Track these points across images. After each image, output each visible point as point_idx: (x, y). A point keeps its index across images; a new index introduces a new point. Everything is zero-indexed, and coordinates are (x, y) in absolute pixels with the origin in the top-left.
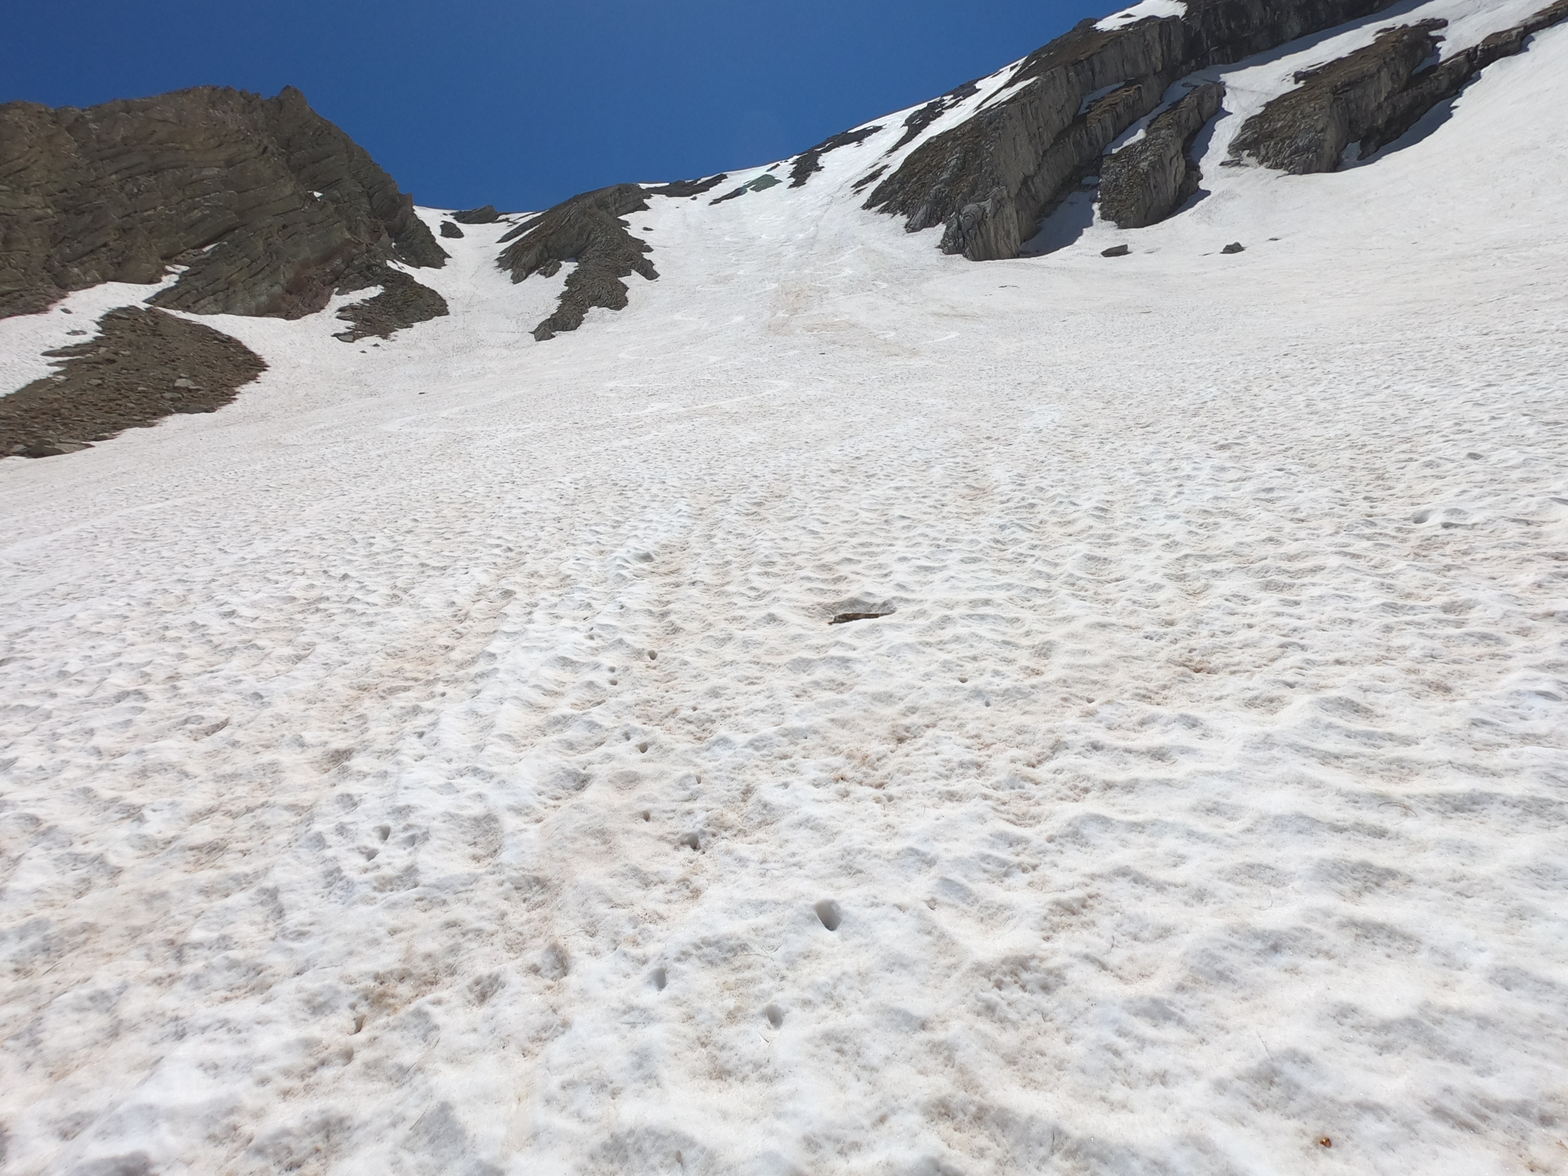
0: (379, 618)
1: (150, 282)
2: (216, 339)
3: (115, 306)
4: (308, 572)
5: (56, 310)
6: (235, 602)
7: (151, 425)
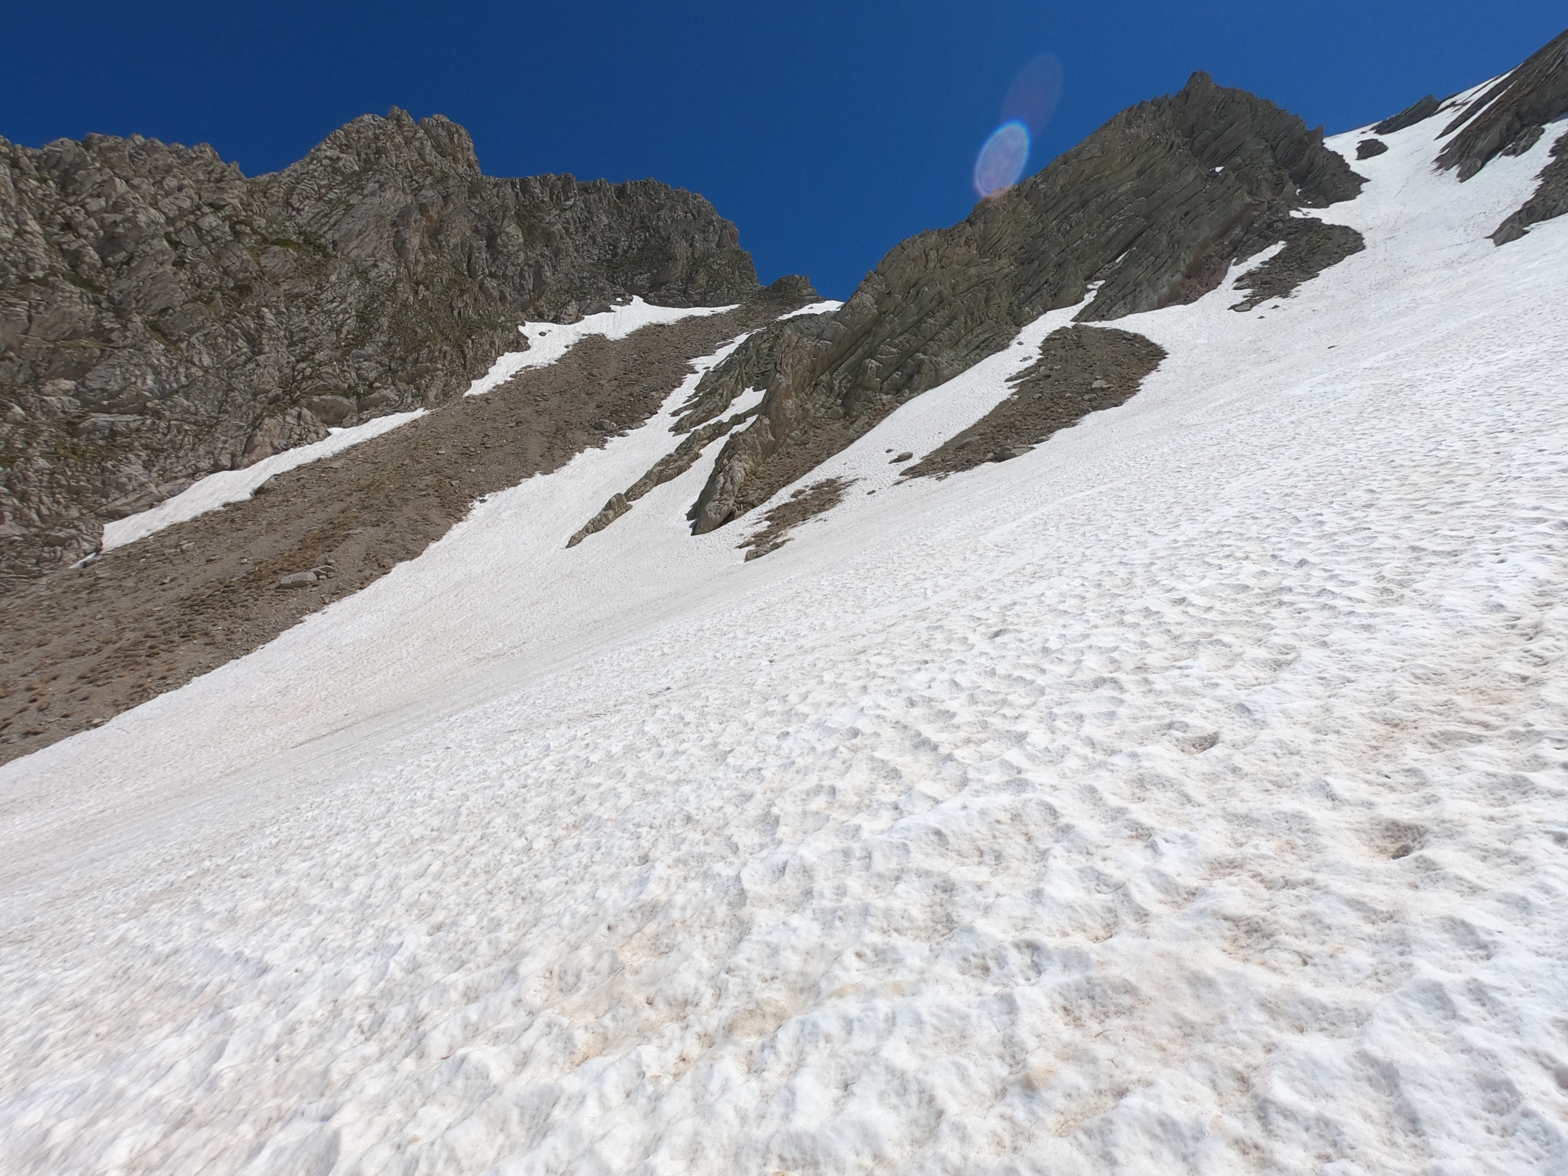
0: (1378, 620)
1: (1076, 303)
2: (1124, 338)
3: (1051, 331)
4: (1252, 556)
5: (1014, 344)
6: (1183, 589)
7: (1074, 425)
